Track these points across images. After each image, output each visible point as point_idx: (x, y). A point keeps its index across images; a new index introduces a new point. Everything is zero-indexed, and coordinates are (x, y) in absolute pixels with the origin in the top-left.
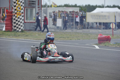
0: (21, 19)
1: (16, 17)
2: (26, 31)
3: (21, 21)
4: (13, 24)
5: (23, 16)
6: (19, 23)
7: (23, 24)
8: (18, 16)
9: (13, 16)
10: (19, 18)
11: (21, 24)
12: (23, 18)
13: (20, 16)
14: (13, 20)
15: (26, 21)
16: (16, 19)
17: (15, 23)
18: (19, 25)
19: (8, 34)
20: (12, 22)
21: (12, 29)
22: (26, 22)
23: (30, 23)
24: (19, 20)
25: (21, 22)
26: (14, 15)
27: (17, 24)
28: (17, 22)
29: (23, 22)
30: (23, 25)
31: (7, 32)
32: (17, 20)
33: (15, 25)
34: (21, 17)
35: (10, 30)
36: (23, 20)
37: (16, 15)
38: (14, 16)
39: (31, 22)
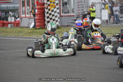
0: (55, 12)
1: (49, 10)
2: (62, 28)
3: (56, 14)
4: (46, 18)
5: (58, 9)
6: (54, 18)
7: (59, 18)
8: (52, 9)
9: (45, 9)
10: (52, 11)
11: (57, 19)
12: (58, 11)
13: (54, 8)
14: (46, 14)
15: (62, 14)
16: (50, 12)
17: (48, 17)
18: (54, 20)
19: (40, 32)
20: (44, 16)
21: (45, 25)
22: (62, 16)
23: (67, 17)
24: (53, 13)
25: (56, 17)
26: (46, 7)
27: (51, 19)
28: (51, 16)
29: (58, 16)
30: (59, 20)
31: (39, 29)
32: (50, 14)
33: (49, 20)
34: (55, 10)
35: (43, 27)
36: (58, 13)
37: (49, 8)
38: (47, 8)
39: (68, 16)
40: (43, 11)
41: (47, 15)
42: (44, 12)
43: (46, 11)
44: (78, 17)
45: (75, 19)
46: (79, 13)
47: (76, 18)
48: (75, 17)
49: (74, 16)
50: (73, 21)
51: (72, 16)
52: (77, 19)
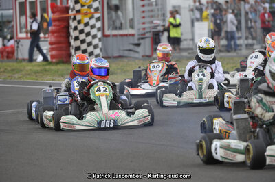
0: (93, 27)
1: (79, 22)
3: (94, 32)
4: (72, 41)
5: (98, 19)
6: (89, 39)
7: (100, 40)
8: (86, 20)
9: (71, 21)
10: (86, 24)
11: (95, 42)
12: (99, 24)
13: (90, 18)
14: (71, 31)
15: (107, 32)
16: (81, 27)
17: (77, 38)
18: (90, 44)
19: (58, 70)
20: (68, 35)
21: (70, 55)
22: (108, 36)
23: (119, 38)
24: (87, 29)
25: (94, 37)
26: (72, 17)
27: (83, 42)
28: (82, 37)
29: (99, 35)
30: (100, 45)
31: (57, 63)
32: (81, 32)
33: (78, 43)
34: (92, 22)
35: (65, 60)
36: (99, 30)
37: (79, 17)
38: (75, 19)
39: (122, 35)
40: (64, 24)
41: (73, 34)
42: (68, 27)
43: (73, 24)
44: (142, 38)
45: (137, 42)
46: (144, 29)
47: (139, 39)
48: (137, 37)
49: (133, 35)
50: (132, 47)
51: (130, 35)
52: (141, 41)
